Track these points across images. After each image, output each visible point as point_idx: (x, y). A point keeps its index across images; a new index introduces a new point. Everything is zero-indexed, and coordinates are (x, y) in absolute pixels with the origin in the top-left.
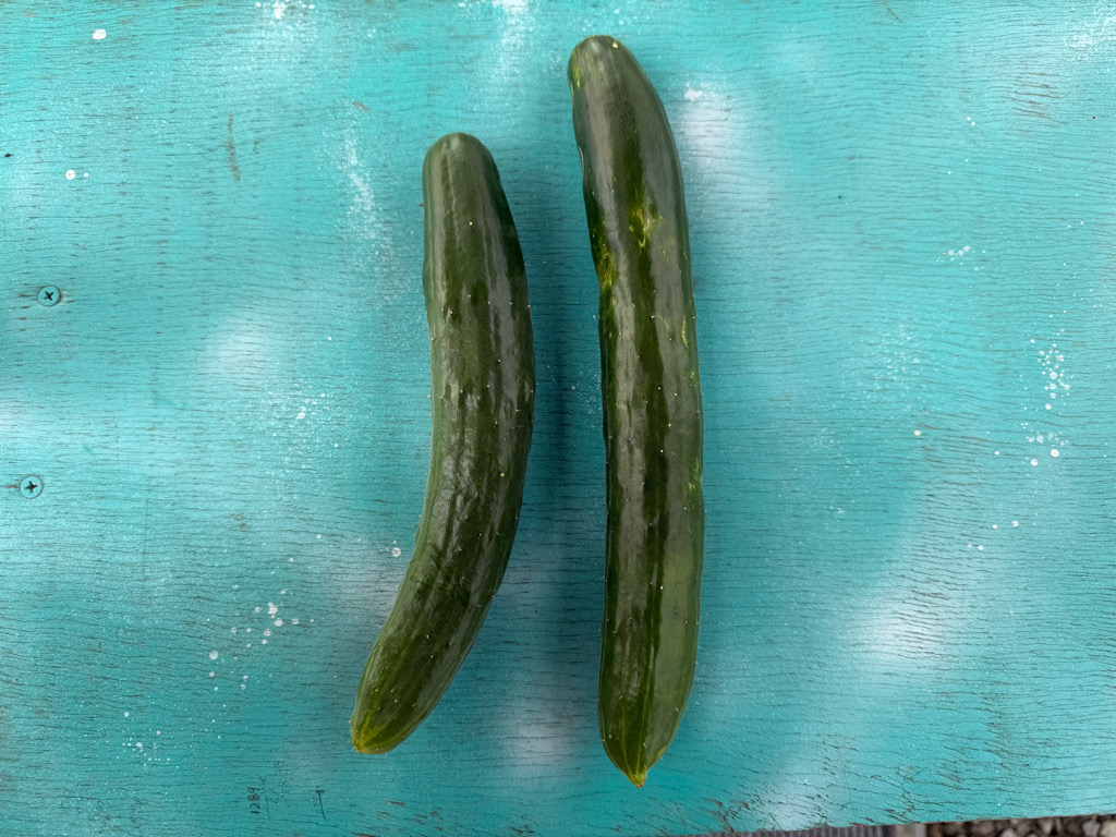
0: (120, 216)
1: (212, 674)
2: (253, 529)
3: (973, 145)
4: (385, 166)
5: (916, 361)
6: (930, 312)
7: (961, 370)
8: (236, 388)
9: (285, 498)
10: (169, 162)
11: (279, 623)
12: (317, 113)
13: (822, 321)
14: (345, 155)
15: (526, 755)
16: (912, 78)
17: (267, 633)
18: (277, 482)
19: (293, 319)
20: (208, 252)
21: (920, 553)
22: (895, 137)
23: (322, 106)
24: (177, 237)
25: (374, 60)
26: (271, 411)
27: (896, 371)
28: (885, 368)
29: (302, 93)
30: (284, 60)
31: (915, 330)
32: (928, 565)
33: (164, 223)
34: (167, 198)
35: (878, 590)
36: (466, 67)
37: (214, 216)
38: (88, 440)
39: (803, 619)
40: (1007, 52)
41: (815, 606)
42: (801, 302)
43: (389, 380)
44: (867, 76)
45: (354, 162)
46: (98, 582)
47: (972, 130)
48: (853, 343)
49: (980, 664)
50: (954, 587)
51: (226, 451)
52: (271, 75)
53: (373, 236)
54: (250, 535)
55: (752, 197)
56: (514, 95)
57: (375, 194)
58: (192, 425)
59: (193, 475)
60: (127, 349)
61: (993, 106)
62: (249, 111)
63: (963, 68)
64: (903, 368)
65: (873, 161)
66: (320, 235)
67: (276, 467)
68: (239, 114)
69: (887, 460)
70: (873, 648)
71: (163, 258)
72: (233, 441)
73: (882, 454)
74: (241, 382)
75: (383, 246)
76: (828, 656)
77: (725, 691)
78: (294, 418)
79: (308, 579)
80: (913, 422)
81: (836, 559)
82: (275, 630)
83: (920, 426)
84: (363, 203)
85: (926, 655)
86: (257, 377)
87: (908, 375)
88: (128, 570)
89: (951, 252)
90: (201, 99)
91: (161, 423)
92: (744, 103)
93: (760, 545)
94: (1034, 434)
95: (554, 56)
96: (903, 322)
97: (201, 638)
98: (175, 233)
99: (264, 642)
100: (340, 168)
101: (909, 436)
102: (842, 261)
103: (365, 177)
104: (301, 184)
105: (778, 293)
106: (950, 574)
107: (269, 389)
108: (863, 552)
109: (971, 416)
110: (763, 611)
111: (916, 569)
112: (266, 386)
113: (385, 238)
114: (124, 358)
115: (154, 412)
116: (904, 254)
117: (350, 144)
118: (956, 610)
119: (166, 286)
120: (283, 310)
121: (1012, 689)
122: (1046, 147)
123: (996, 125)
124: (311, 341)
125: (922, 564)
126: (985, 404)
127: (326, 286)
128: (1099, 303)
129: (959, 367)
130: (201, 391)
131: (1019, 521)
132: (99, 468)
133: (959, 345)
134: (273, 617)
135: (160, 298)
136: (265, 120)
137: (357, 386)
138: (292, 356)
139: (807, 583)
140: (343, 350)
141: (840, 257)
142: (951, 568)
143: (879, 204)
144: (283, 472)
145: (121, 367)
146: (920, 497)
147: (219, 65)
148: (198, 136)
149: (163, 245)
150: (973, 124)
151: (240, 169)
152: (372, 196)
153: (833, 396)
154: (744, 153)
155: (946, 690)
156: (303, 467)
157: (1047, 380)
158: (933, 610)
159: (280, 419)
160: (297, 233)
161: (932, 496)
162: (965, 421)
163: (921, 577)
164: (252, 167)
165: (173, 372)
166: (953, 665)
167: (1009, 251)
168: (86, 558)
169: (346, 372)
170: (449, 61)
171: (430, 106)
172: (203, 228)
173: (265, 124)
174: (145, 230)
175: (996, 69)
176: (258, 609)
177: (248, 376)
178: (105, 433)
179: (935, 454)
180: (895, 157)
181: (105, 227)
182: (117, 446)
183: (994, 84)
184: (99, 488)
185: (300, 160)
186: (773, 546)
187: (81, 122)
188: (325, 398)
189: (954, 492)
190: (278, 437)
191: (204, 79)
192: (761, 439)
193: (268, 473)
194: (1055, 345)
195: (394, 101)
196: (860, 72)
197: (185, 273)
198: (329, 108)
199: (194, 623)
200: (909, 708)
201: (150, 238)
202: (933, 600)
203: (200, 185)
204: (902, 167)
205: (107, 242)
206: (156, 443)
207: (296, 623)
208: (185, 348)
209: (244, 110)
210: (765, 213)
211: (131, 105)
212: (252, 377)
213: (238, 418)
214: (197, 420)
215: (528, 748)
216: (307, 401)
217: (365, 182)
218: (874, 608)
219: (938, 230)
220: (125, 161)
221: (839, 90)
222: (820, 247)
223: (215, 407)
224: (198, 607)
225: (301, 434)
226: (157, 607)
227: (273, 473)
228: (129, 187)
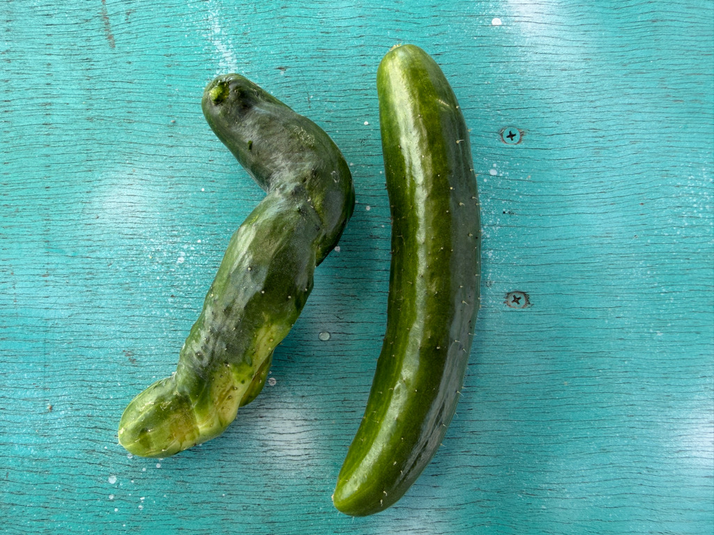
0: (7, 81)
1: (111, 497)
2: (143, 364)
8: (121, 236)
9: (170, 335)
10: (49, 32)
13: (634, 167)
14: (209, 24)
18: (163, 320)
19: (169, 173)
20: (90, 113)
24: (61, 101)
27: (701, 209)
33: (47, 87)
34: (49, 64)
35: (696, 403)
37: (92, 81)
39: (632, 430)
41: (642, 418)
48: (663, 186)
54: (141, 369)
55: (569, 58)
58: (83, 271)
60: (18, 203)
64: (707, 206)
65: (673, 23)
67: (161, 308)
69: (698, 288)
70: (694, 454)
71: (49, 120)
72: (121, 284)
73: (693, 283)
74: (126, 231)
77: (568, 496)
78: (175, 263)
81: (658, 376)
86: (140, 226)
88: (30, 405)
91: (54, 270)
93: (591, 366)
96: (705, 166)
97: (100, 464)
98: (58, 97)
99: (158, 465)
100: (205, 36)
103: (227, 44)
104: (171, 51)
108: (680, 369)
110: (597, 424)
112: (148, 234)
115: (47, 260)
116: (704, 106)
117: (213, 14)
119: (52, 145)
120: (160, 165)
124: (186, 192)
130: (89, 240)
135: (47, 156)
137: (229, 233)
139: (633, 398)
140: (215, 200)
141: (647, 110)
143: (680, 61)
144: (168, 312)
145: (14, 220)
149: (48, 107)
151: (115, 37)
152: (235, 61)
153: (648, 232)
154: (560, 19)
156: (185, 306)
159: (162, 264)
164: (125, 36)
165: (63, 223)
172: (82, 92)
174: (30, 94)
177: (131, 225)
180: (693, 20)
182: (15, 291)
185: (169, 29)
186: (603, 366)
188: (201, 244)
190: (162, 280)
192: (588, 271)
197: (70, 133)
199: (94, 451)
201: (36, 101)
203: (78, 52)
204: (698, 28)
206: (50, 289)
208: (72, 201)
210: (581, 71)
212: (135, 226)
213: (125, 263)
214: (88, 266)
216: (185, 247)
217: (228, 49)
220: (8, 30)
222: (630, 101)
223: (103, 254)
224: (96, 437)
225: (182, 277)
226: (58, 437)
227: (158, 313)
228: (14, 54)
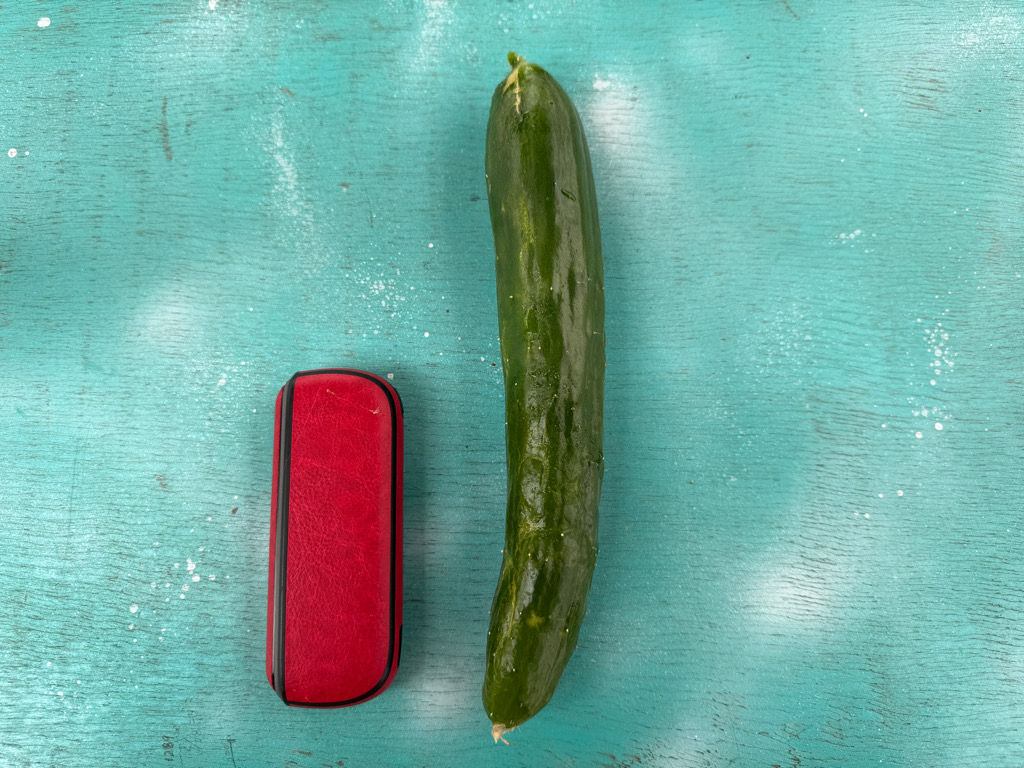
0: (58, 192)
1: (131, 627)
2: (174, 490)
3: (864, 135)
4: (308, 148)
5: (808, 337)
6: (822, 292)
7: (850, 347)
8: (162, 355)
9: (205, 461)
10: (106, 143)
11: (196, 579)
12: (246, 98)
13: (718, 299)
14: (271, 137)
15: (429, 708)
16: (808, 71)
17: (186, 588)
18: (198, 445)
19: (218, 291)
20: (140, 227)
21: (809, 520)
22: (791, 127)
23: (251, 92)
24: (112, 213)
25: (301, 49)
26: (194, 377)
27: (789, 347)
28: (778, 344)
29: (233, 80)
30: (217, 48)
31: (808, 308)
32: (817, 532)
33: (98, 199)
34: (103, 176)
35: (768, 555)
36: (389, 57)
37: (146, 194)
38: (22, 404)
39: (696, 582)
40: (898, 49)
41: (708, 569)
42: (699, 281)
43: (305, 349)
44: (766, 69)
45: (279, 143)
46: (26, 538)
47: (864, 121)
48: (748, 320)
49: (864, 627)
50: (840, 552)
51: (151, 415)
52: (205, 62)
53: (295, 213)
54: (171, 495)
55: (655, 181)
56: (432, 83)
57: (298, 173)
58: (120, 390)
59: (119, 437)
60: (60, 317)
61: (885, 99)
62: (182, 96)
63: (857, 63)
64: (796, 345)
65: (770, 149)
66: (245, 212)
67: (197, 431)
68: (173, 97)
69: (779, 431)
70: (763, 610)
71: (97, 232)
72: (158, 406)
73: (774, 426)
74: (167, 350)
75: (304, 223)
76: (719, 617)
77: (621, 650)
78: (215, 385)
79: (225, 538)
80: (804, 395)
81: (729, 524)
82: (193, 585)
83: (811, 399)
84: (287, 183)
85: (813, 618)
87: (800, 351)
88: (54, 526)
89: (843, 236)
90: (138, 84)
91: (90, 388)
92: (649, 94)
93: (656, 510)
94: (919, 408)
95: (471, 47)
96: (796, 301)
98: (109, 209)
99: (182, 596)
100: (266, 149)
101: (799, 409)
102: (739, 243)
103: (289, 158)
104: (229, 164)
105: (678, 272)
106: (837, 540)
107: (193, 356)
108: (754, 518)
109: (860, 391)
110: (657, 574)
111: (805, 535)
112: (190, 354)
113: (307, 216)
114: (57, 326)
115: (84, 377)
116: (799, 237)
117: (277, 127)
118: (843, 575)
119: (99, 258)
120: (209, 282)
121: (895, 651)
122: (934, 137)
123: (887, 117)
124: (234, 311)
125: (811, 531)
126: (873, 379)
127: (249, 260)
128: (982, 285)
129: (848, 344)
130: (129, 358)
131: (903, 490)
132: (30, 429)
133: (847, 322)
134: (191, 573)
135: (93, 270)
136: (197, 104)
137: (276, 355)
138: (215, 326)
139: (700, 547)
140: (263, 321)
141: (737, 239)
142: (839, 535)
143: (776, 189)
144: (204, 435)
145: (54, 335)
146: (811, 467)
147: (155, 52)
148: (133, 118)
149: (97, 219)
150: (866, 115)
151: (173, 149)
152: (296, 176)
153: (727, 370)
154: (648, 140)
155: (831, 651)
156: (223, 431)
157: (931, 358)
158: (820, 575)
159: (202, 385)
160: (225, 210)
161: (822, 466)
162: (854, 396)
163: (810, 543)
164: (183, 148)
165: (103, 340)
166: (839, 627)
167: (897, 235)
168: (15, 514)
169: (265, 341)
170: (372, 51)
171: (352, 92)
172: (136, 205)
173: (197, 108)
174: (81, 205)
175: (888, 64)
176: (177, 565)
177: (173, 344)
178: (37, 396)
179: (825, 426)
180: (791, 146)
181: (43, 202)
182: (48, 408)
183: (885, 78)
184: (29, 448)
185: (229, 142)
186: (668, 511)
187: (24, 104)
188: (245, 366)
189: (842, 463)
190: (200, 403)
191: (141, 65)
192: (659, 409)
193: (189, 436)
194: (940, 324)
195: (319, 88)
196: (759, 66)
197: (118, 246)
198: (258, 93)
199: (117, 578)
200: (796, 667)
201: (86, 213)
202: (821, 565)
203: (134, 164)
204: (798, 155)
205: (44, 216)
206: (85, 407)
207: (213, 579)
208: (115, 317)
209: (178, 94)
210: (667, 196)
211: (71, 88)
212: (177, 345)
213: (163, 384)
215: (431, 701)
216: (228, 368)
217: (289, 163)
218: (764, 572)
219: (831, 214)
220: (64, 140)
221: (739, 82)
222: (719, 229)
223: (142, 373)
224: (120, 563)
225: (221, 400)
226: (81, 562)
227: (194, 436)
228: (67, 165)
